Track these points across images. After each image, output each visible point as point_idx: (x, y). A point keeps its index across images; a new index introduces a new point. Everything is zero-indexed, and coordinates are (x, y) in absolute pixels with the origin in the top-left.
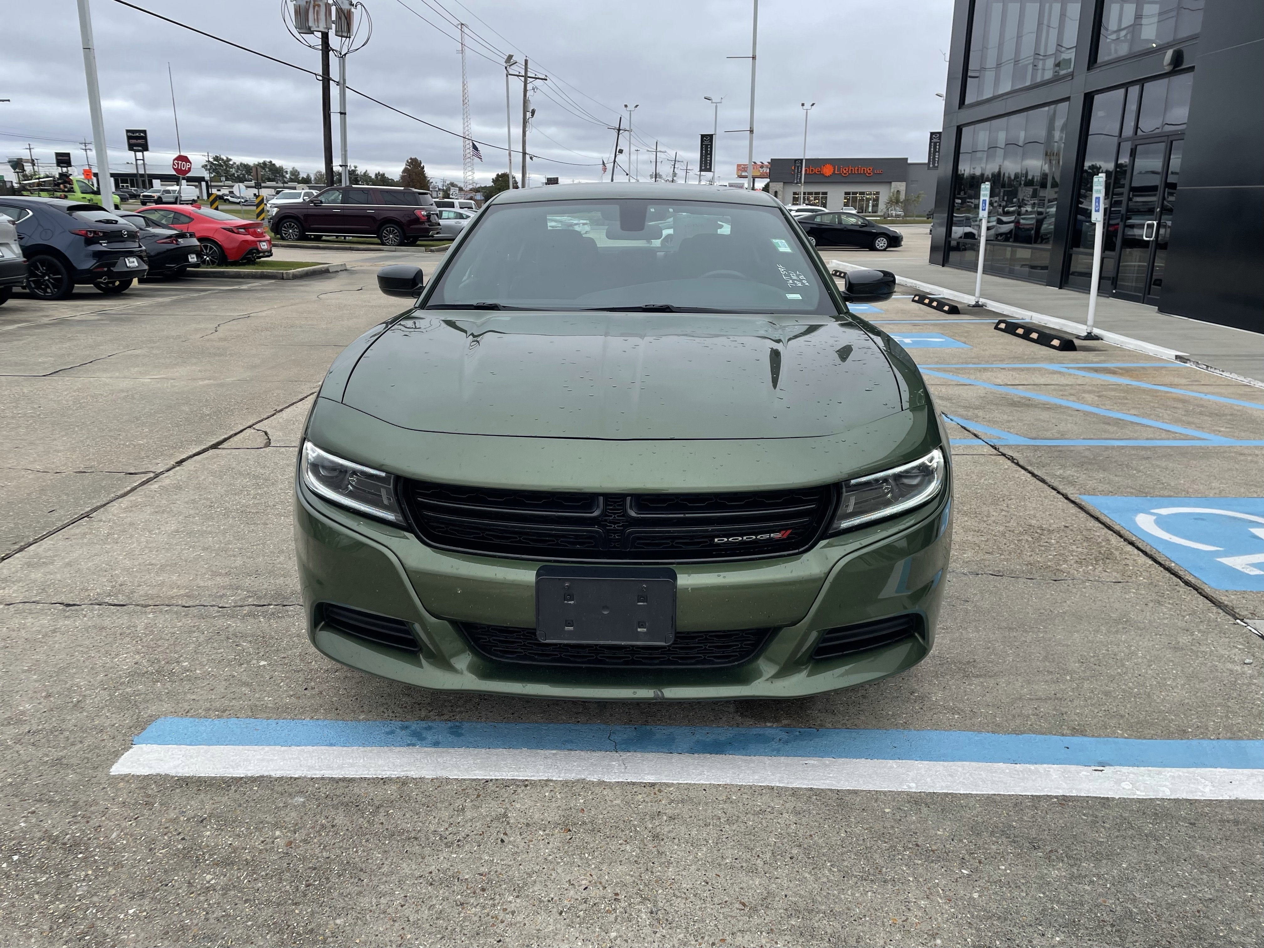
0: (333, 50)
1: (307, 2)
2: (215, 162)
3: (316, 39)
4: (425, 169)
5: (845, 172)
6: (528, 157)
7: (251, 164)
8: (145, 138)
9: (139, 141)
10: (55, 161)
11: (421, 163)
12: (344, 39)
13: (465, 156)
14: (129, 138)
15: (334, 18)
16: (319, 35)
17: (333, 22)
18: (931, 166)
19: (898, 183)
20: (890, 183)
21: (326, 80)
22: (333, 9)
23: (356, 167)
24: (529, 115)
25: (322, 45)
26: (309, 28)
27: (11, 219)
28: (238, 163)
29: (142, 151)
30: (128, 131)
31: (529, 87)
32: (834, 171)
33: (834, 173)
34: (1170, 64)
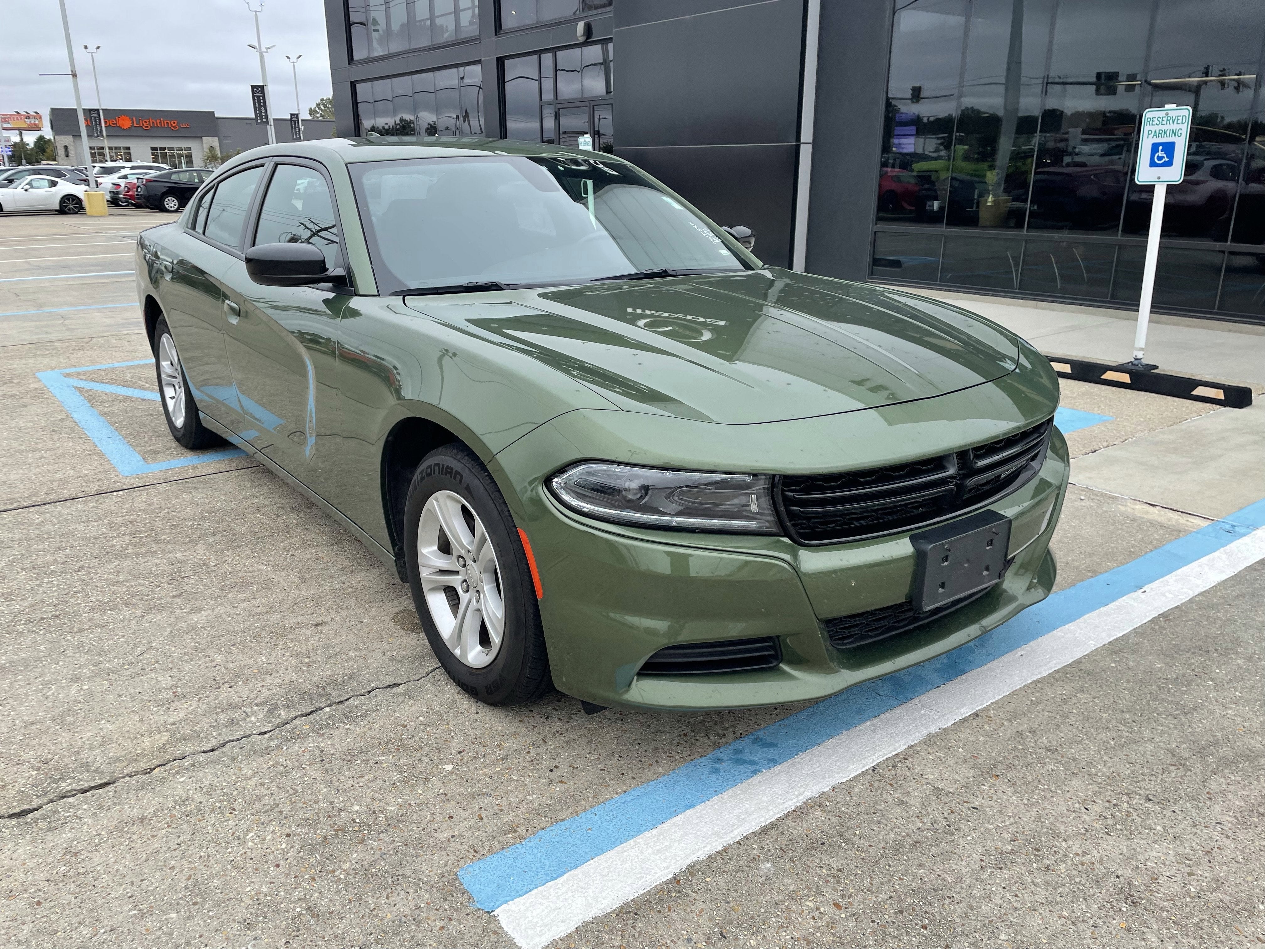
5: (145, 125)
18: (259, 121)
19: (210, 139)
20: (201, 137)
32: (133, 123)
33: (133, 125)
34: (584, 35)
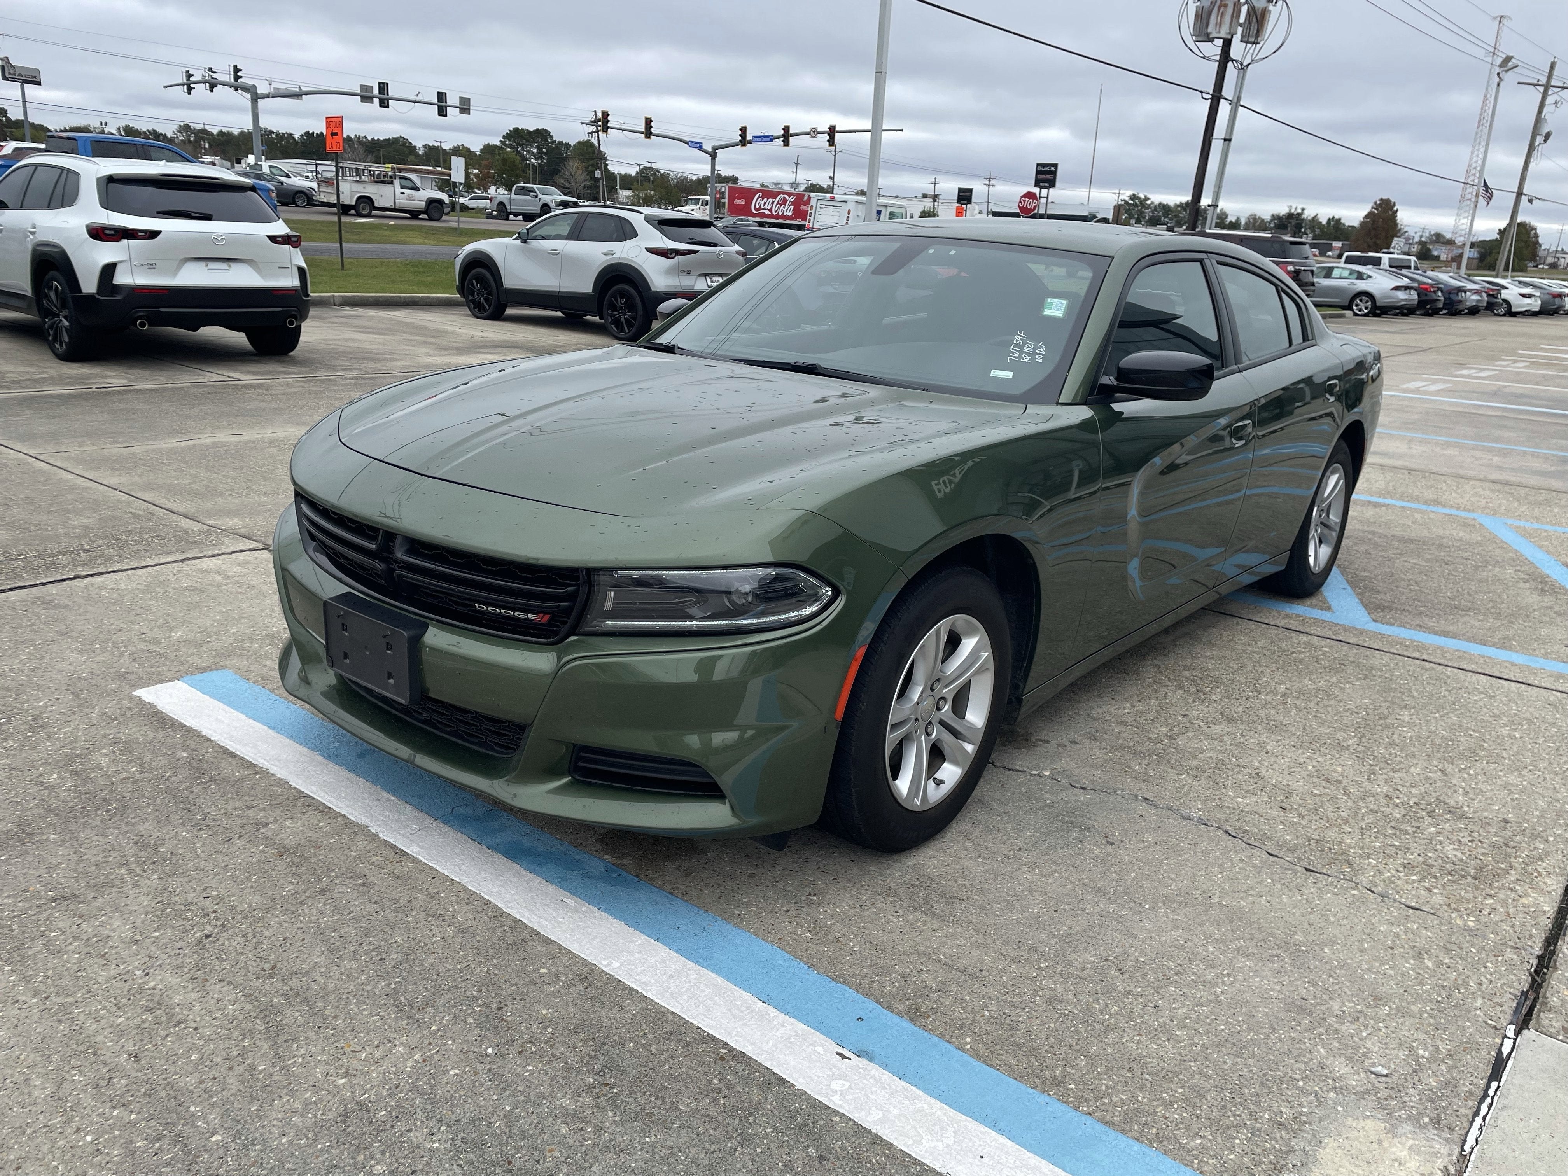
0: (1233, 61)
1: (1212, 3)
2: (1131, 202)
3: (1214, 49)
4: (1399, 214)
6: (1524, 199)
7: (1172, 204)
8: (1054, 173)
9: (1048, 176)
10: (956, 198)
11: (1394, 204)
12: (1249, 45)
13: (1462, 197)
14: (1038, 172)
15: (1242, 20)
16: (1220, 42)
17: (1241, 25)
21: (1216, 98)
22: (1244, 9)
23: (1303, 209)
24: (1539, 139)
25: (1221, 55)
26: (1208, 35)
27: (741, 249)
28: (1156, 202)
29: (1048, 188)
30: (1038, 165)
31: (1550, 100)
